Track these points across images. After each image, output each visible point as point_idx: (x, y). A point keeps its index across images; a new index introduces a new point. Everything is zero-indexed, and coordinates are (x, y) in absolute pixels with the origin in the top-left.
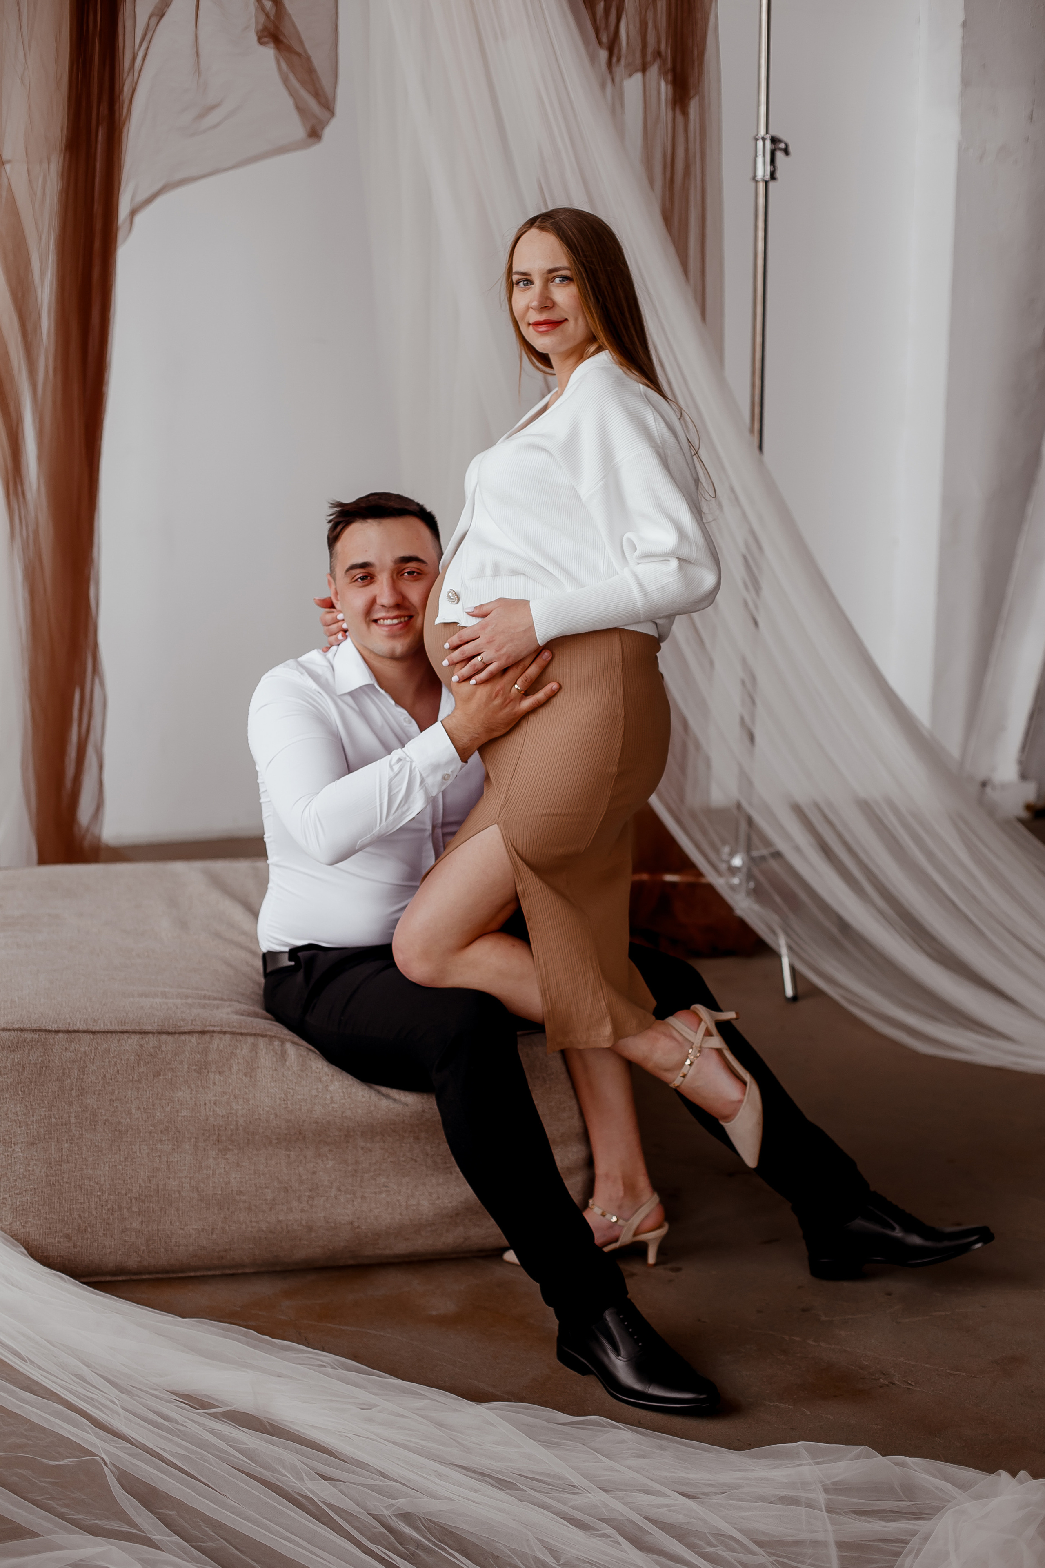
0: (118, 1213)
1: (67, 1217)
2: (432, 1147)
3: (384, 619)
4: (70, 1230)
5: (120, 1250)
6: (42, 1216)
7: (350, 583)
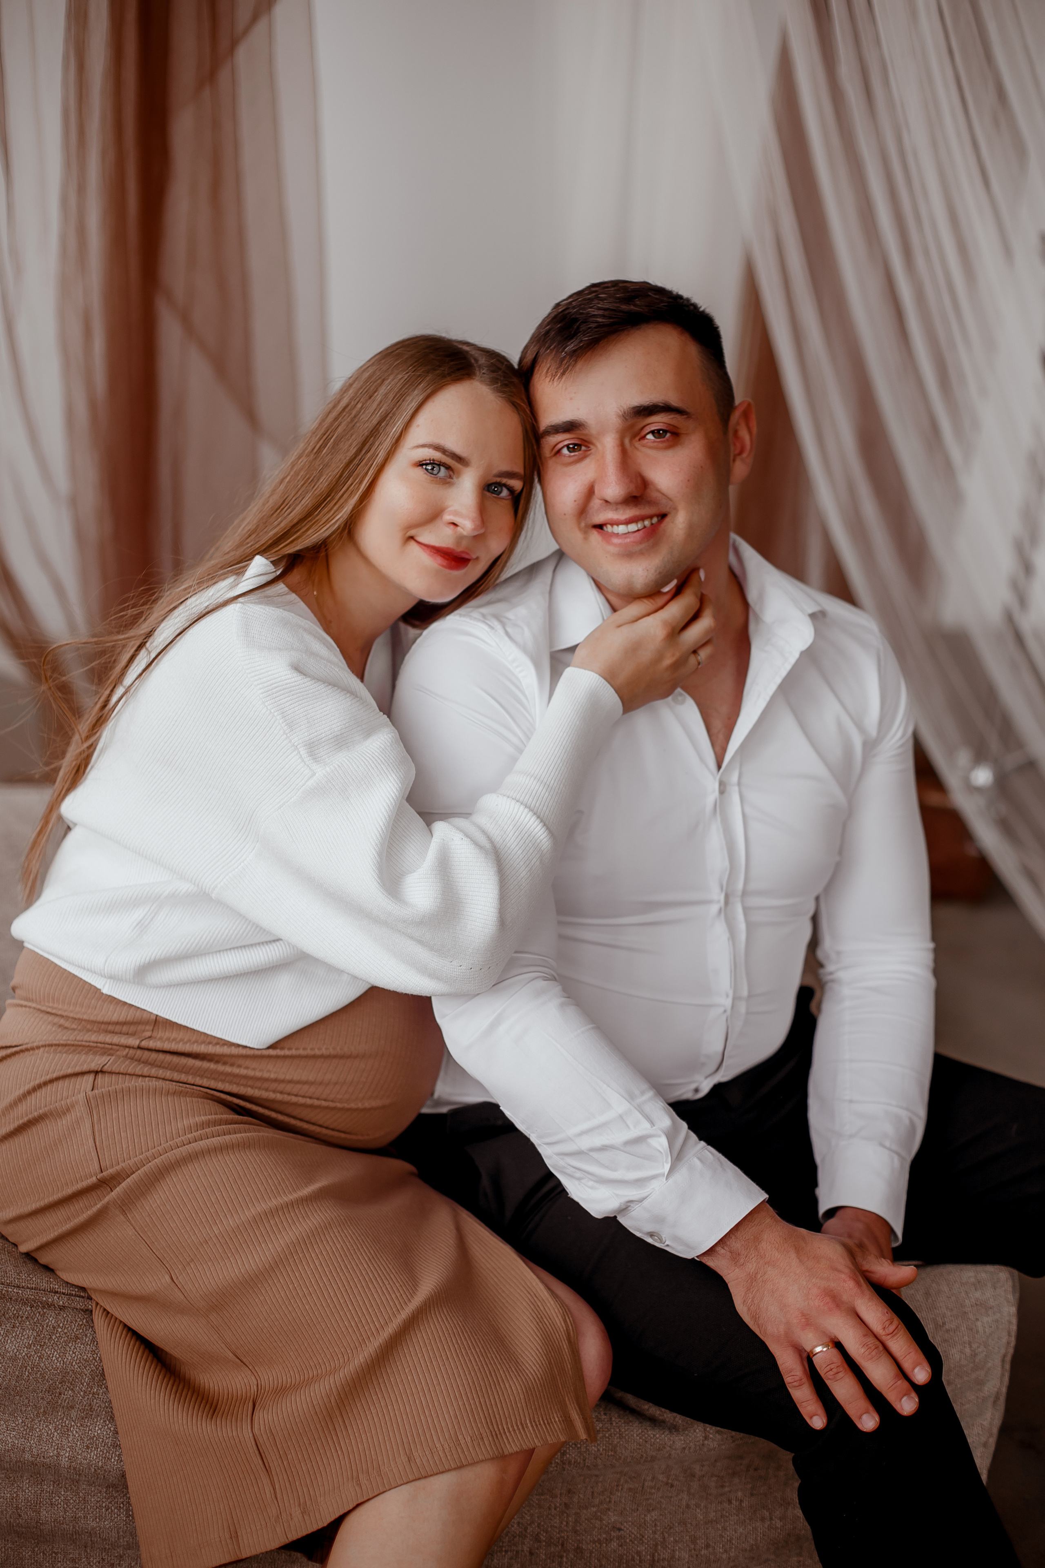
3: (612, 523)
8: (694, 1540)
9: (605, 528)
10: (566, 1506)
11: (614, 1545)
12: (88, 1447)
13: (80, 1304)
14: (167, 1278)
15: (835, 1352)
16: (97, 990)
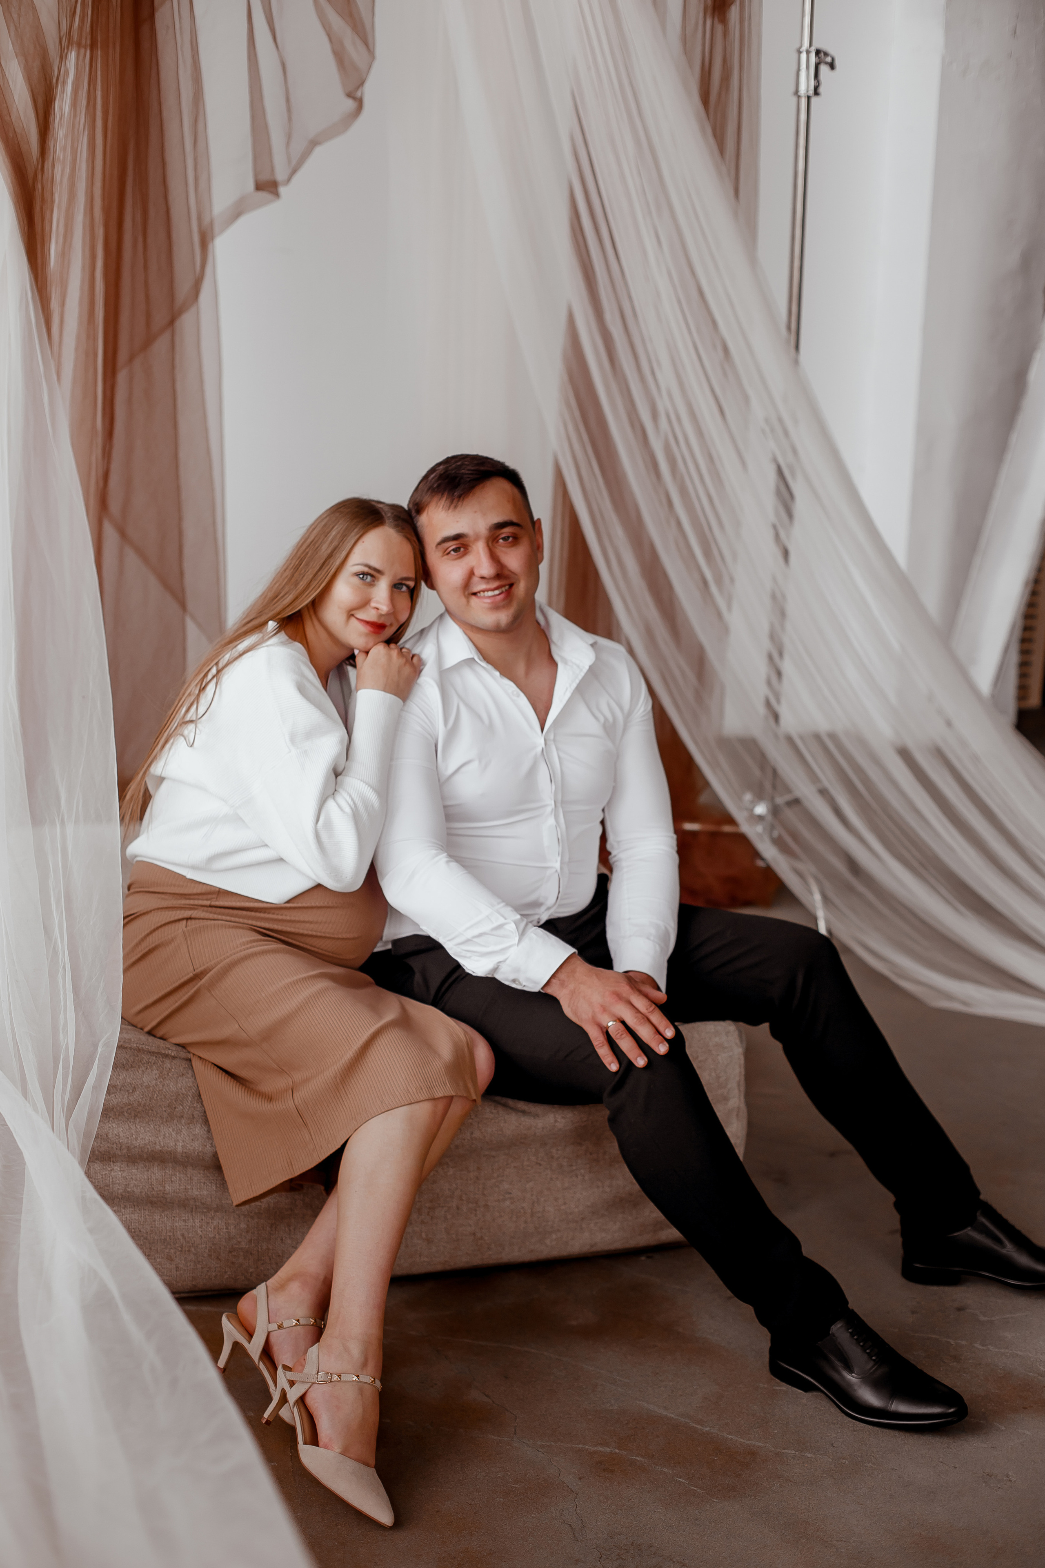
0: (225, 1230)
1: (170, 1237)
2: (558, 1150)
3: (484, 591)
4: (172, 1251)
5: (226, 1272)
6: (142, 1236)
7: (443, 556)
8: (556, 1199)
9: (478, 594)
10: (477, 1178)
11: (508, 1203)
12: (193, 1140)
13: (183, 1054)
14: (237, 1026)
15: (620, 1024)
16: (184, 877)
